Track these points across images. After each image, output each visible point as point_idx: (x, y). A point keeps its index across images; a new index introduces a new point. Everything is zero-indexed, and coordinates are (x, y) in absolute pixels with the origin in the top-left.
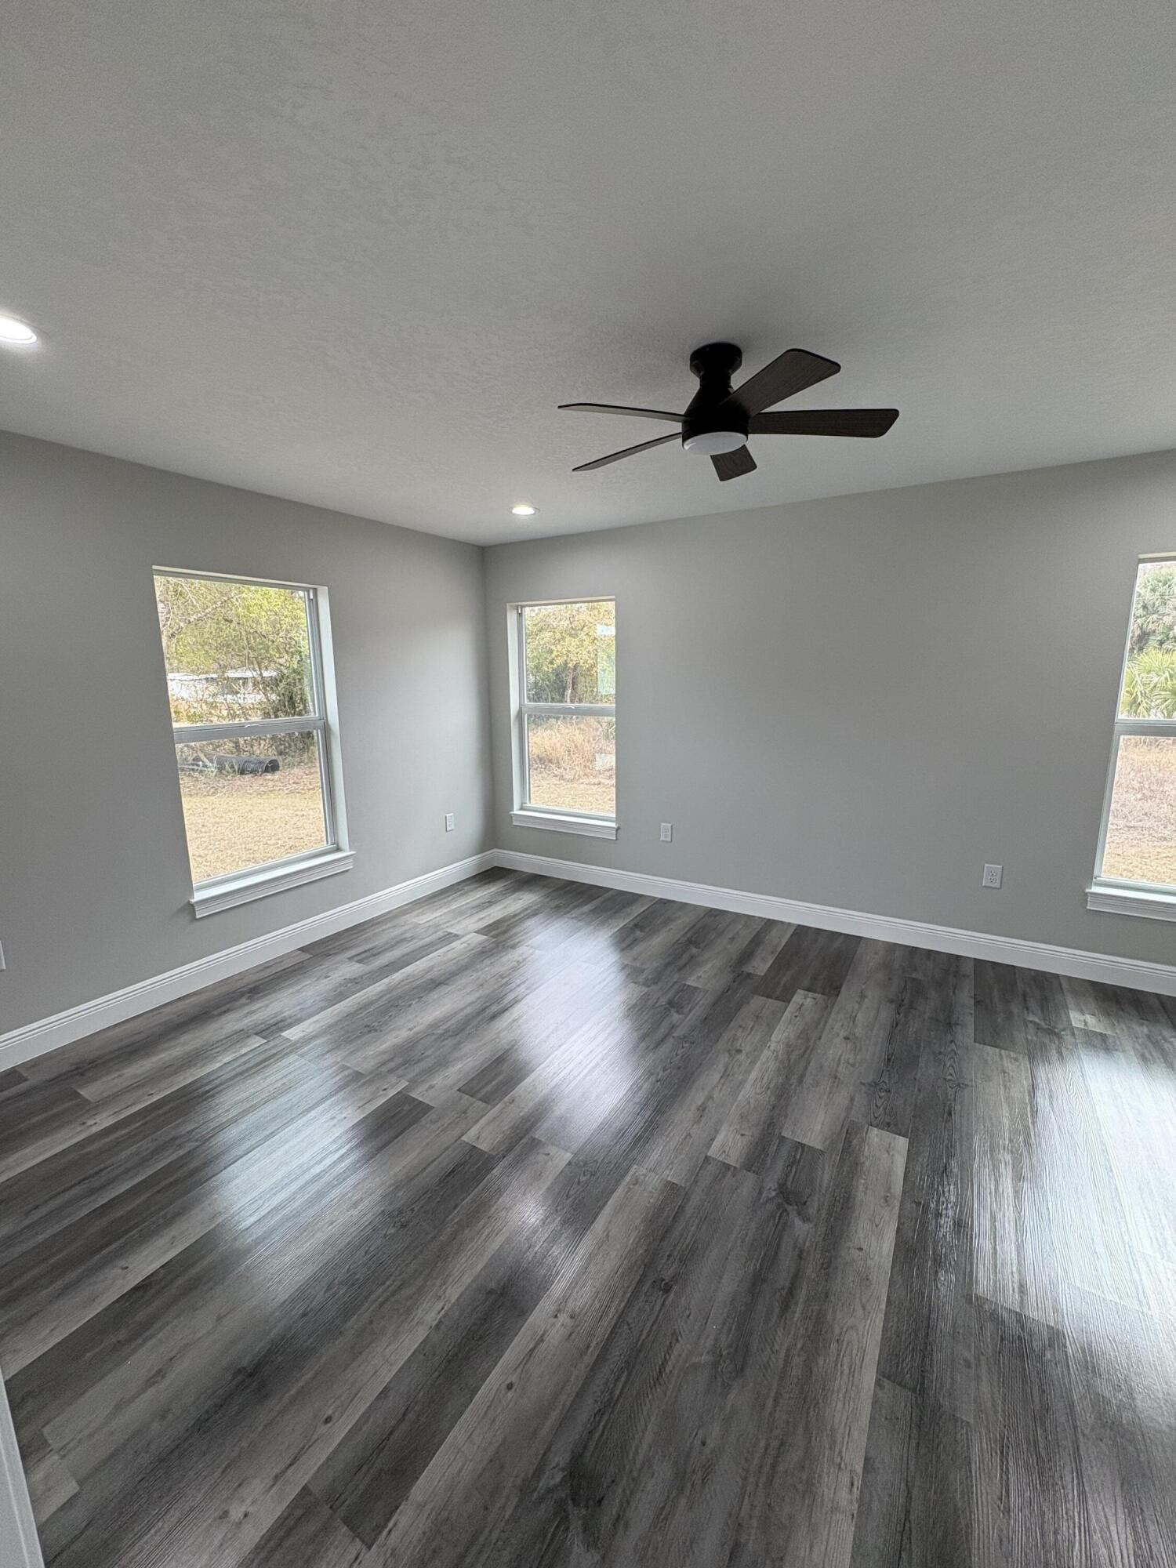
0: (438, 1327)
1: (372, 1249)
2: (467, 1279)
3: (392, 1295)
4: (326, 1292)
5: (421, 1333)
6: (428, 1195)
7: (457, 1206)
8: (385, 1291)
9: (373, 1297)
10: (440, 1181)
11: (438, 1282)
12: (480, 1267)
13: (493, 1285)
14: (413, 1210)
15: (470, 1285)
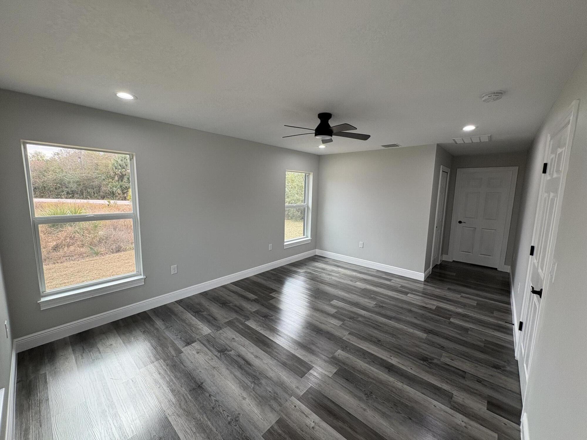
0: (402, 383)
1: (382, 401)
2: (386, 376)
3: (396, 394)
4: (401, 413)
5: (405, 386)
6: (358, 386)
7: (362, 379)
8: (396, 396)
9: (398, 399)
10: (352, 383)
11: (389, 383)
12: (382, 373)
13: (387, 370)
14: (365, 391)
15: (388, 375)
